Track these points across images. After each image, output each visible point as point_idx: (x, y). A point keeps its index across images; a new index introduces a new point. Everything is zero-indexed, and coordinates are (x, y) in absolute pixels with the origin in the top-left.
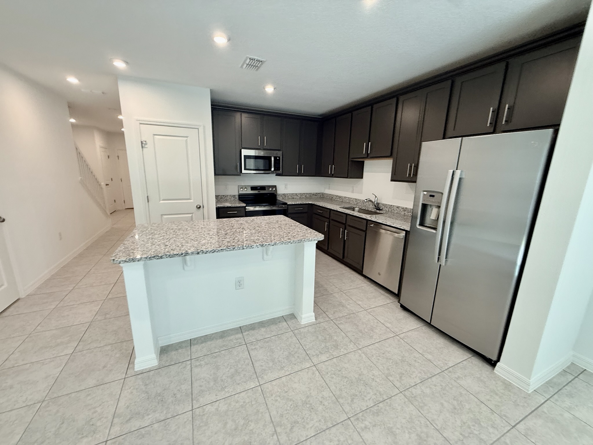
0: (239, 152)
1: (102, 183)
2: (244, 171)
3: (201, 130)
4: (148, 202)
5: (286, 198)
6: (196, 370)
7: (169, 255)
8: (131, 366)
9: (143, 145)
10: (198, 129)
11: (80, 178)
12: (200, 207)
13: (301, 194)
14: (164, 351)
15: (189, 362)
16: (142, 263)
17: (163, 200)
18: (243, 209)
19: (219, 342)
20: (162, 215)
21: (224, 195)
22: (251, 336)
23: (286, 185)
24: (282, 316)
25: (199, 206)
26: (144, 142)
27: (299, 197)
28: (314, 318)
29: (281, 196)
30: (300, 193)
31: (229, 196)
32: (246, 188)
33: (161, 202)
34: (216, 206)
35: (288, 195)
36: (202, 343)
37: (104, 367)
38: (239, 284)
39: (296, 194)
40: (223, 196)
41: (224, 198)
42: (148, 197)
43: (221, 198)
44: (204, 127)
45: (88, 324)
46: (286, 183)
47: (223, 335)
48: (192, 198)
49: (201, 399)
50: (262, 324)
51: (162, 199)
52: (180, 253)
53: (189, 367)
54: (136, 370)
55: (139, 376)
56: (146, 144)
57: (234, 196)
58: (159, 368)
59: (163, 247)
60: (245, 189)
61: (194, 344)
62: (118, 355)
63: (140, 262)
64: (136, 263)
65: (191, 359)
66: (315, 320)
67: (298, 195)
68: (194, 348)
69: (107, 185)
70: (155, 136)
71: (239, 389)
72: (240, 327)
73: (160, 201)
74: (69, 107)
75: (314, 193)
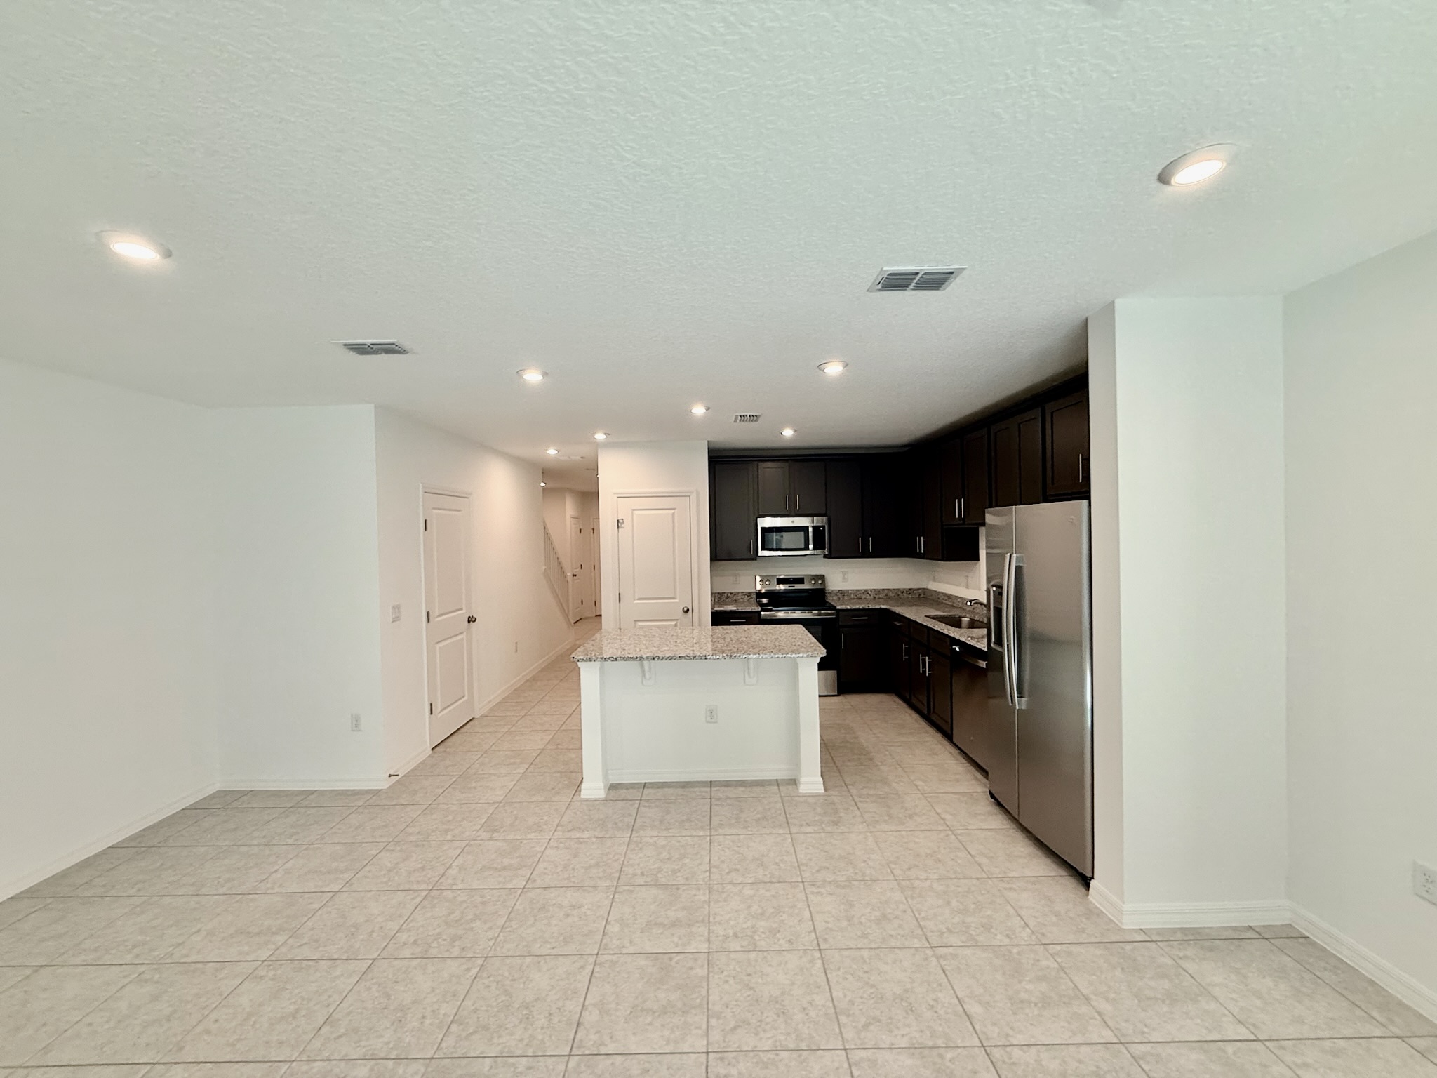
0: (752, 524)
1: (568, 574)
2: (761, 553)
3: (693, 497)
4: (620, 601)
5: (846, 598)
6: (642, 809)
7: (624, 658)
8: (577, 793)
9: (619, 525)
10: (689, 496)
11: (544, 568)
12: (688, 610)
13: (878, 592)
14: (613, 787)
15: (638, 802)
16: (598, 664)
17: (639, 599)
18: (757, 615)
19: (680, 791)
20: (636, 621)
21: (732, 591)
22: (718, 793)
23: (844, 573)
24: (777, 780)
25: (685, 609)
26: (621, 521)
27: (872, 597)
28: (823, 788)
29: (836, 595)
30: (875, 590)
31: (740, 594)
32: (768, 580)
33: (637, 602)
34: (712, 609)
35: (850, 592)
36: (658, 788)
37: (553, 789)
38: (712, 715)
39: (866, 591)
40: (731, 593)
41: (733, 597)
42: (619, 594)
43: (728, 597)
44: (698, 493)
45: (539, 751)
46: (843, 570)
47: (685, 785)
48: (678, 597)
49: (642, 832)
50: (742, 783)
51: (637, 598)
52: (635, 657)
53: (637, 806)
54: (582, 797)
55: (585, 803)
56: (623, 523)
57: (749, 594)
58: (605, 800)
59: (620, 650)
60: (767, 583)
61: (648, 788)
62: (566, 782)
63: (596, 662)
64: (593, 662)
65: (641, 800)
66: (823, 791)
67: (870, 593)
68: (646, 791)
69: (574, 575)
70: (635, 512)
71: (685, 833)
72: (711, 782)
73: (634, 600)
74: (543, 473)
75: (904, 589)
